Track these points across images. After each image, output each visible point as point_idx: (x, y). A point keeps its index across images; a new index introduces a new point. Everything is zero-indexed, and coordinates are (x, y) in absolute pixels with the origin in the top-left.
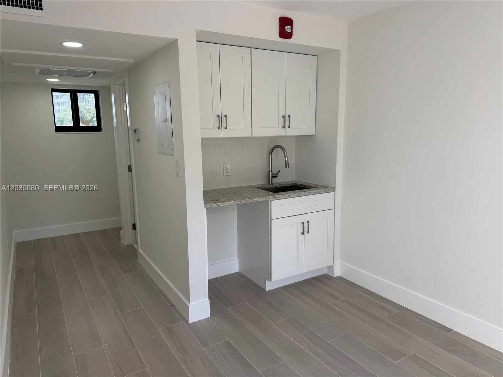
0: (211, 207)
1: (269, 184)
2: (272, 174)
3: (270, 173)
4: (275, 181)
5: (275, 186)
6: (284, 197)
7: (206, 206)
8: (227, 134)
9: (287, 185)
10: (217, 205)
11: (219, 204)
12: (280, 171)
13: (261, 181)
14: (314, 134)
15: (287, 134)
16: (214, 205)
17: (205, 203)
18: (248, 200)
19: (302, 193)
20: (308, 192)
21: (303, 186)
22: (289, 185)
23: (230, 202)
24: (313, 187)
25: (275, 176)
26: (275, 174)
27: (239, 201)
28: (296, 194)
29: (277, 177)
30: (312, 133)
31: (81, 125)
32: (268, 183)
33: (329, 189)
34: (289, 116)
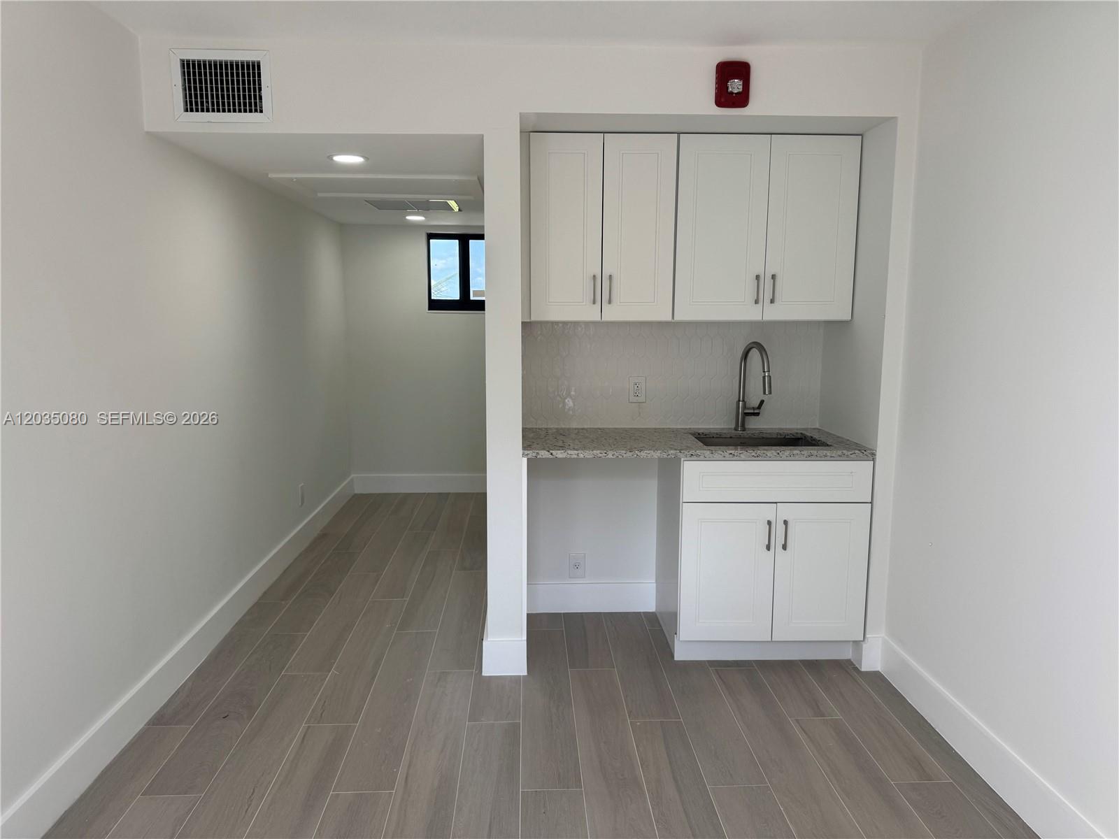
0: (538, 457)
1: (736, 429)
2: (745, 407)
3: (739, 404)
5: (748, 434)
6: (716, 456)
7: (526, 452)
8: (613, 313)
10: (552, 454)
11: (554, 452)
12: (762, 403)
13: (721, 422)
14: (850, 318)
15: (767, 318)
16: (544, 454)
17: (524, 448)
18: (624, 452)
21: (814, 440)
22: (787, 437)
23: (579, 452)
24: (828, 445)
25: (752, 411)
26: (754, 409)
27: (602, 452)
29: (758, 414)
30: (846, 316)
31: (472, 298)
32: (733, 426)
33: (856, 451)
34: (773, 277)
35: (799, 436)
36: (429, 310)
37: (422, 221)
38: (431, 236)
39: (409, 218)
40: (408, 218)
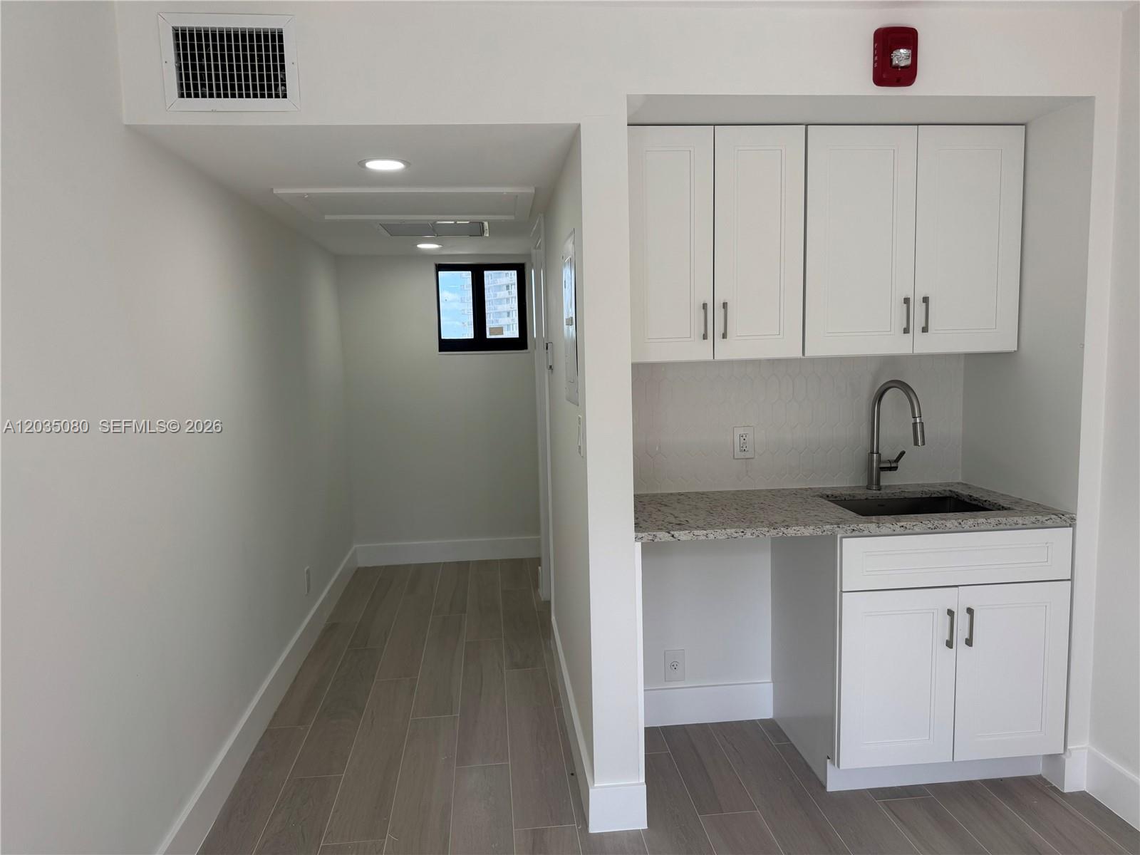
0: (656, 540)
1: (868, 488)
2: (879, 461)
3: (872, 457)
4: (888, 479)
5: (887, 494)
6: (884, 530)
7: (640, 535)
8: (728, 351)
9: (926, 493)
10: (673, 536)
11: (676, 534)
12: (902, 454)
13: (847, 480)
14: (1016, 349)
15: (917, 351)
16: (663, 536)
17: (638, 526)
18: (767, 529)
19: (949, 524)
20: (971, 522)
21: (975, 500)
22: (933, 496)
23: (708, 531)
24: (1004, 508)
25: (888, 465)
26: (890, 462)
27: (738, 530)
28: (930, 525)
29: (895, 468)
30: (1011, 346)
31: (488, 336)
32: (866, 484)
33: (1053, 516)
34: (926, 300)
35: (947, 494)
36: (440, 350)
37: (437, 249)
38: (441, 267)
39: (422, 246)
40: (419, 246)
